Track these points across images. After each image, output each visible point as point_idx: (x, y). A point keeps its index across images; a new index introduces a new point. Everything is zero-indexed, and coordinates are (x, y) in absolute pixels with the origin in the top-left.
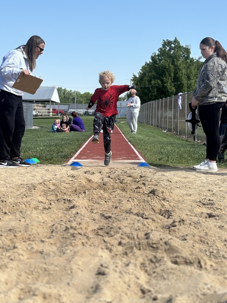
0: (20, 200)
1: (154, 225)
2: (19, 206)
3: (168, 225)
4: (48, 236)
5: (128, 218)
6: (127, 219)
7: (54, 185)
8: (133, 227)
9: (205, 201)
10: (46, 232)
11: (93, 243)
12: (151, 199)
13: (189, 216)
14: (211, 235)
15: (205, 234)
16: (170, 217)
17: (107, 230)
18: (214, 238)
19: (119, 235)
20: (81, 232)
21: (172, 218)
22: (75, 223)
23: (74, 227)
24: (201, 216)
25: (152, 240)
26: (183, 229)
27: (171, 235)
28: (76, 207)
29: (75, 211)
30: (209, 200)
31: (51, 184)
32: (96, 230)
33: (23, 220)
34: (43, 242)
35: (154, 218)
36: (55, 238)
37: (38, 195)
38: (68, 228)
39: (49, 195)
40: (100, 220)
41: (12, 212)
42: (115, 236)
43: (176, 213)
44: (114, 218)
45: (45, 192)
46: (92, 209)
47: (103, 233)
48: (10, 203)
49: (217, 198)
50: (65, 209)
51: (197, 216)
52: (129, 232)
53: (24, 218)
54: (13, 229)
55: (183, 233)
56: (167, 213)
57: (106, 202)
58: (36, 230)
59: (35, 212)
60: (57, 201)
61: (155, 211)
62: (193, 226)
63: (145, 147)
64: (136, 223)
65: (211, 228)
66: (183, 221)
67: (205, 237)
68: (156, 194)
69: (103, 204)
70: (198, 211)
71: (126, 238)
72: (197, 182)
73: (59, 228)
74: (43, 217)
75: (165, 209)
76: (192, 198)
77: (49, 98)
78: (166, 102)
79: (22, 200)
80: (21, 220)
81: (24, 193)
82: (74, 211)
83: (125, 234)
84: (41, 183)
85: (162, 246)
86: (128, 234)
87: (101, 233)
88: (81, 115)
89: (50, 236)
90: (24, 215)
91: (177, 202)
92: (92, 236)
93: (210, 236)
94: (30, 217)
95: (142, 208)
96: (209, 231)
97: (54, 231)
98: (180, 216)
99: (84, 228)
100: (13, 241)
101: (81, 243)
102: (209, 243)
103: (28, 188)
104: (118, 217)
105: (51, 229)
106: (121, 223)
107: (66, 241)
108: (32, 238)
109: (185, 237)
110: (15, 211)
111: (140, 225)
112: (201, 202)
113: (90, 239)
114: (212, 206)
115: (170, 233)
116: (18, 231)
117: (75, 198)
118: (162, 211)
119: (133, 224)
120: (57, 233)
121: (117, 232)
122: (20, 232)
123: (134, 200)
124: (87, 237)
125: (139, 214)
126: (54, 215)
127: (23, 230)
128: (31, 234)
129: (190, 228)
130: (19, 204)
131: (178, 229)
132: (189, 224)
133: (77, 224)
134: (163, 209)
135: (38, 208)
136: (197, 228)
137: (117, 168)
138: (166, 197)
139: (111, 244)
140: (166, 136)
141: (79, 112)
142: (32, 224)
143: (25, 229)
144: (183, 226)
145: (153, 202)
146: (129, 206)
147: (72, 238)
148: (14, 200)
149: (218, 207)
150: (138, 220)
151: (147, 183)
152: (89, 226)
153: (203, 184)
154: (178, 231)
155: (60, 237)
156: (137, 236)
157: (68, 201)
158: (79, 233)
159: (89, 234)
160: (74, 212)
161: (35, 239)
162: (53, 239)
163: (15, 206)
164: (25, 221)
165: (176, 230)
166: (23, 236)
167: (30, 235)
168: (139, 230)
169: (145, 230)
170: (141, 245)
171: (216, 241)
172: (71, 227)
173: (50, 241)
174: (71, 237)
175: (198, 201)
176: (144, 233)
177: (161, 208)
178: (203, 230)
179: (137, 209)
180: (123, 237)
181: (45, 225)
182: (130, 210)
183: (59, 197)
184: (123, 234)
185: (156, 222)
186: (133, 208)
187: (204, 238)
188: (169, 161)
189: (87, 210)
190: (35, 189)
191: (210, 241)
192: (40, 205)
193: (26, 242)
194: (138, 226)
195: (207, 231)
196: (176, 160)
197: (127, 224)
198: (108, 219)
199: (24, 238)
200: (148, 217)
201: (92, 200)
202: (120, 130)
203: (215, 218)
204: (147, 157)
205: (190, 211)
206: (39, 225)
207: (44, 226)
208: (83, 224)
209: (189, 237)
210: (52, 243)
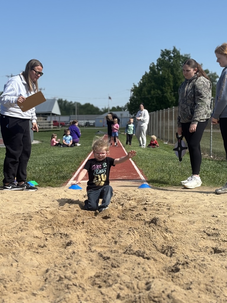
0: (15, 235)
1: (156, 266)
2: (12, 245)
3: (171, 267)
4: (40, 287)
5: (128, 259)
6: (126, 260)
7: (51, 213)
8: (133, 274)
9: (210, 231)
10: (39, 280)
11: (89, 296)
12: (153, 231)
13: (193, 252)
14: (218, 281)
15: (211, 280)
16: (173, 254)
17: (104, 278)
18: (221, 285)
19: (118, 285)
20: (76, 283)
21: (175, 256)
22: (70, 271)
23: (68, 277)
24: (206, 251)
25: (154, 293)
26: (187, 275)
27: (174, 282)
28: (73, 243)
29: (72, 249)
30: (214, 229)
31: (48, 212)
32: (93, 278)
33: (15, 264)
34: (34, 295)
35: (156, 257)
36: (48, 290)
37: (33, 228)
38: (62, 278)
39: (46, 229)
40: (98, 262)
41: (4, 253)
42: (114, 287)
43: (179, 249)
44: (113, 259)
45: (42, 222)
46: (90, 244)
47: (100, 281)
48: (3, 242)
49: (222, 226)
50: (61, 245)
51: (202, 251)
52: (129, 281)
53: (17, 261)
54: (3, 279)
55: (187, 279)
56: (169, 250)
57: (105, 233)
58: (27, 279)
59: (28, 253)
60: (54, 235)
61: (157, 247)
62: (198, 269)
63: (146, 164)
64: (136, 268)
65: (218, 272)
66: (187, 263)
67: (211, 284)
68: (158, 224)
69: (102, 238)
70: (202, 244)
71: (126, 288)
72: (201, 206)
73: (53, 276)
74: (37, 259)
75: (168, 245)
76: (195, 226)
77: (50, 111)
78: (167, 114)
79: (16, 235)
80: (13, 264)
81: (19, 226)
82: (70, 249)
83: (124, 283)
84: (38, 213)
85: (164, 299)
86: (128, 284)
87: (98, 281)
88: (82, 126)
89: (42, 286)
90: (17, 257)
91: (180, 233)
92: (88, 288)
93: (216, 282)
94: (23, 260)
95: (143, 245)
96: (216, 275)
97: (47, 280)
98: (184, 253)
99: (80, 277)
100: (2, 293)
101: (76, 296)
102: (216, 291)
103: (24, 219)
104: (117, 259)
105: (44, 276)
106: (120, 269)
107: (60, 293)
108: (24, 288)
109: (190, 285)
110: (7, 253)
111: (140, 270)
112: (205, 232)
113: (86, 290)
114: (217, 238)
115: (173, 280)
116: (9, 281)
117: (72, 233)
118: (165, 247)
119: (133, 269)
120: (50, 284)
121: (115, 280)
122: (11, 281)
123: (134, 232)
124: (83, 289)
125: (140, 252)
126: (49, 255)
127: (14, 279)
128: (23, 284)
129: (195, 273)
130: (12, 242)
131: (181, 275)
132: (194, 266)
133: (72, 272)
134: (165, 245)
135: (33, 246)
136: (202, 272)
137: (117, 191)
138: (169, 227)
139: (109, 296)
140: (167, 148)
141: (80, 123)
142: (24, 271)
143: (16, 278)
144: (187, 270)
145: (155, 235)
146: (129, 240)
147: (67, 290)
148: (8, 236)
149: (224, 239)
150: (139, 264)
151: (148, 208)
152: (85, 273)
153: (206, 208)
154: (182, 277)
155: (53, 288)
156: (138, 285)
157: (65, 236)
158: (74, 284)
159: (85, 285)
160: (71, 251)
161: (26, 289)
162: (46, 291)
163: (8, 245)
164: (18, 265)
165: (180, 276)
166: (13, 287)
167: (21, 285)
168: (139, 278)
169: (146, 277)
170: (141, 299)
171: (223, 289)
172: (66, 277)
173: (43, 293)
174: (65, 289)
175: (202, 230)
176: (145, 282)
177: (163, 244)
178: (209, 274)
179: (138, 246)
180: (122, 286)
181: (39, 270)
182: (130, 248)
183: (55, 231)
184: (122, 283)
185: (158, 262)
186: (133, 244)
187: (210, 286)
188: (170, 180)
189: (85, 245)
190: (31, 220)
191: (217, 290)
192: (35, 243)
193: (17, 293)
194: (139, 273)
195: (213, 275)
196: (178, 178)
197: (126, 270)
198: (106, 260)
199: (15, 289)
200: (150, 256)
201: (91, 232)
202: (121, 142)
203: (221, 254)
204: (148, 175)
205: (194, 244)
206: (32, 270)
207: (37, 271)
208: (78, 272)
209: (194, 286)
210: (45, 296)
